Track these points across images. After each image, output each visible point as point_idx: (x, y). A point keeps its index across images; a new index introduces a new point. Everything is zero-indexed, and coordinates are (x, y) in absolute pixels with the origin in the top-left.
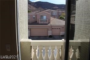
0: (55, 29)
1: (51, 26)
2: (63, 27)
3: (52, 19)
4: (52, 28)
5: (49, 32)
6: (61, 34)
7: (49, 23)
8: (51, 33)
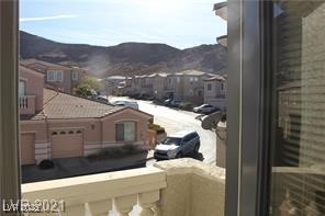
0: (63, 133)
1: (48, 124)
2: (93, 126)
3: (47, 94)
4: (52, 130)
5: (37, 146)
6: (86, 153)
7: (37, 112)
8: (46, 151)
